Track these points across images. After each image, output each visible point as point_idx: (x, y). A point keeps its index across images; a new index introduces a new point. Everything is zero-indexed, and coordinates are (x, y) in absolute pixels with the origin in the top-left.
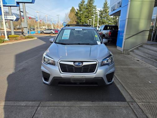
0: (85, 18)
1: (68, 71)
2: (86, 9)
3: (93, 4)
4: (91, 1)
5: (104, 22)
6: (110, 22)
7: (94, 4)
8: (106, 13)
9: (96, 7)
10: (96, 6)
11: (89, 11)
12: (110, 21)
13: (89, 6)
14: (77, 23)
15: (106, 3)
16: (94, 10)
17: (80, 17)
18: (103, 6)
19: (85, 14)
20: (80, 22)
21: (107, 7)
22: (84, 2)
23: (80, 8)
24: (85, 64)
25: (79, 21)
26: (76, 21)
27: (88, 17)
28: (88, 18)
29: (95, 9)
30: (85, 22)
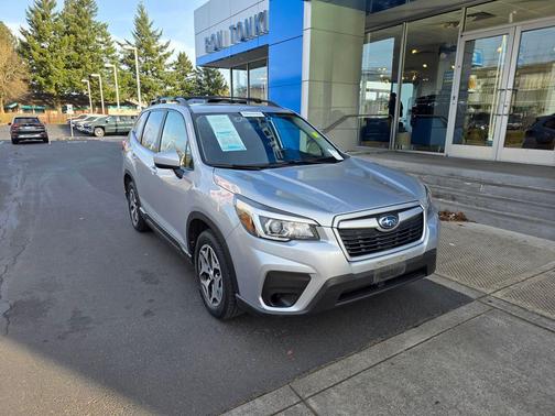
0: (67, 67)
1: (364, 250)
2: (68, 33)
3: (93, 19)
4: (82, 3)
5: (147, 86)
6: (168, 88)
7: (98, 19)
8: (151, 55)
9: (108, 31)
10: (105, 26)
11: (83, 42)
12: (167, 83)
13: (79, 24)
14: (32, 87)
15: (145, 20)
16: (100, 40)
17: (42, 64)
18: (134, 28)
19: (65, 51)
20: (48, 82)
21: (151, 35)
22: (52, 5)
23: (37, 28)
24: (403, 217)
25: (43, 80)
26: (25, 80)
27: (78, 67)
28: (80, 70)
29: (105, 35)
30: (72, 85)
